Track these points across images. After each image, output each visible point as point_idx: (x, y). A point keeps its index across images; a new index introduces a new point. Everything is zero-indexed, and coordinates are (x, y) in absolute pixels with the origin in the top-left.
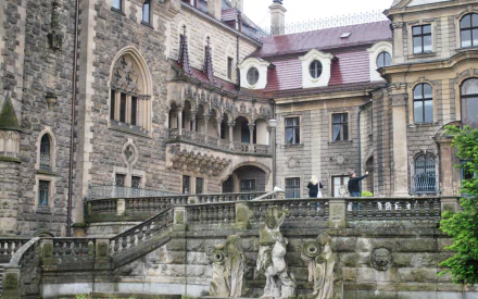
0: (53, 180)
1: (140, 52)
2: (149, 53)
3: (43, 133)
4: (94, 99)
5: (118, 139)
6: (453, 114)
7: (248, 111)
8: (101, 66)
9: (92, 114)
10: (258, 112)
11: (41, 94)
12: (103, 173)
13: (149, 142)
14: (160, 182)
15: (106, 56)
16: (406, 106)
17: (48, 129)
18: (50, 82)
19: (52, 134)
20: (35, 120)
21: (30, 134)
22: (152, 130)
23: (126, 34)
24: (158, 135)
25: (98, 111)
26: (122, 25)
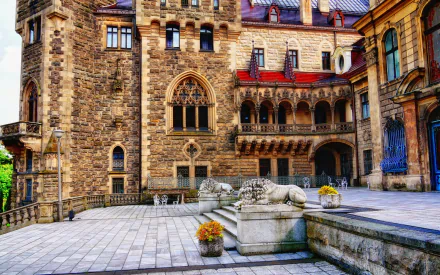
0: (126, 177)
1: (199, 73)
2: (210, 72)
3: (113, 146)
4: (149, 117)
5: (177, 142)
6: (416, 60)
7: (326, 95)
8: (156, 92)
9: (149, 128)
10: (337, 94)
11: (110, 121)
12: (163, 168)
13: (213, 138)
14: (228, 167)
15: (161, 84)
16: (377, 63)
17: (118, 143)
18: (118, 111)
19: (122, 146)
20: (106, 139)
21: (101, 149)
22: (217, 129)
23: (182, 63)
24: (224, 132)
25: (154, 125)
26: (176, 58)
